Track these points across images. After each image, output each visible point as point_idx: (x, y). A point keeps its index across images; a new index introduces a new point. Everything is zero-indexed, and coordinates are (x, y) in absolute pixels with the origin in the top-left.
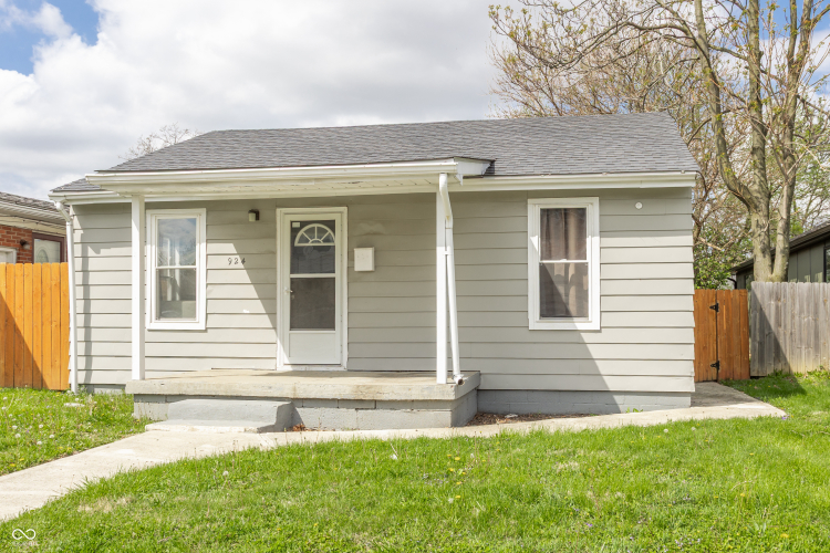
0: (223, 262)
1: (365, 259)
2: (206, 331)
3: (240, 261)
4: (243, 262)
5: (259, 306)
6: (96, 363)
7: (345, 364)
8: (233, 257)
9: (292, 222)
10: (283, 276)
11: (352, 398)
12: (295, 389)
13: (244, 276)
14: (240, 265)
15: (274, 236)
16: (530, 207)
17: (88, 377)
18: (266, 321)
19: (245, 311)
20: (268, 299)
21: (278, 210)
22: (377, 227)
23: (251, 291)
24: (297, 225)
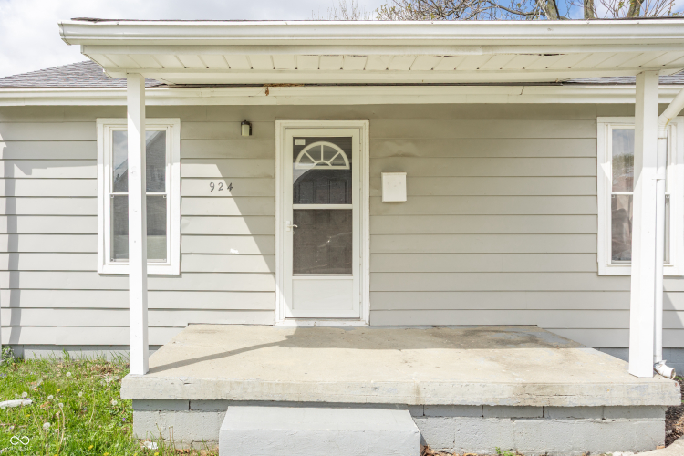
0: (203, 187)
1: (395, 187)
2: (179, 276)
3: (225, 186)
4: (230, 188)
5: (251, 245)
6: (26, 317)
7: (366, 317)
8: (216, 182)
9: (294, 138)
10: (284, 207)
11: (514, 403)
12: (418, 391)
13: (231, 206)
14: (226, 192)
15: (272, 156)
16: (600, 126)
17: (15, 335)
18: (260, 264)
19: (233, 251)
20: (264, 236)
21: (278, 123)
22: (408, 148)
23: (241, 226)
24: (301, 142)
